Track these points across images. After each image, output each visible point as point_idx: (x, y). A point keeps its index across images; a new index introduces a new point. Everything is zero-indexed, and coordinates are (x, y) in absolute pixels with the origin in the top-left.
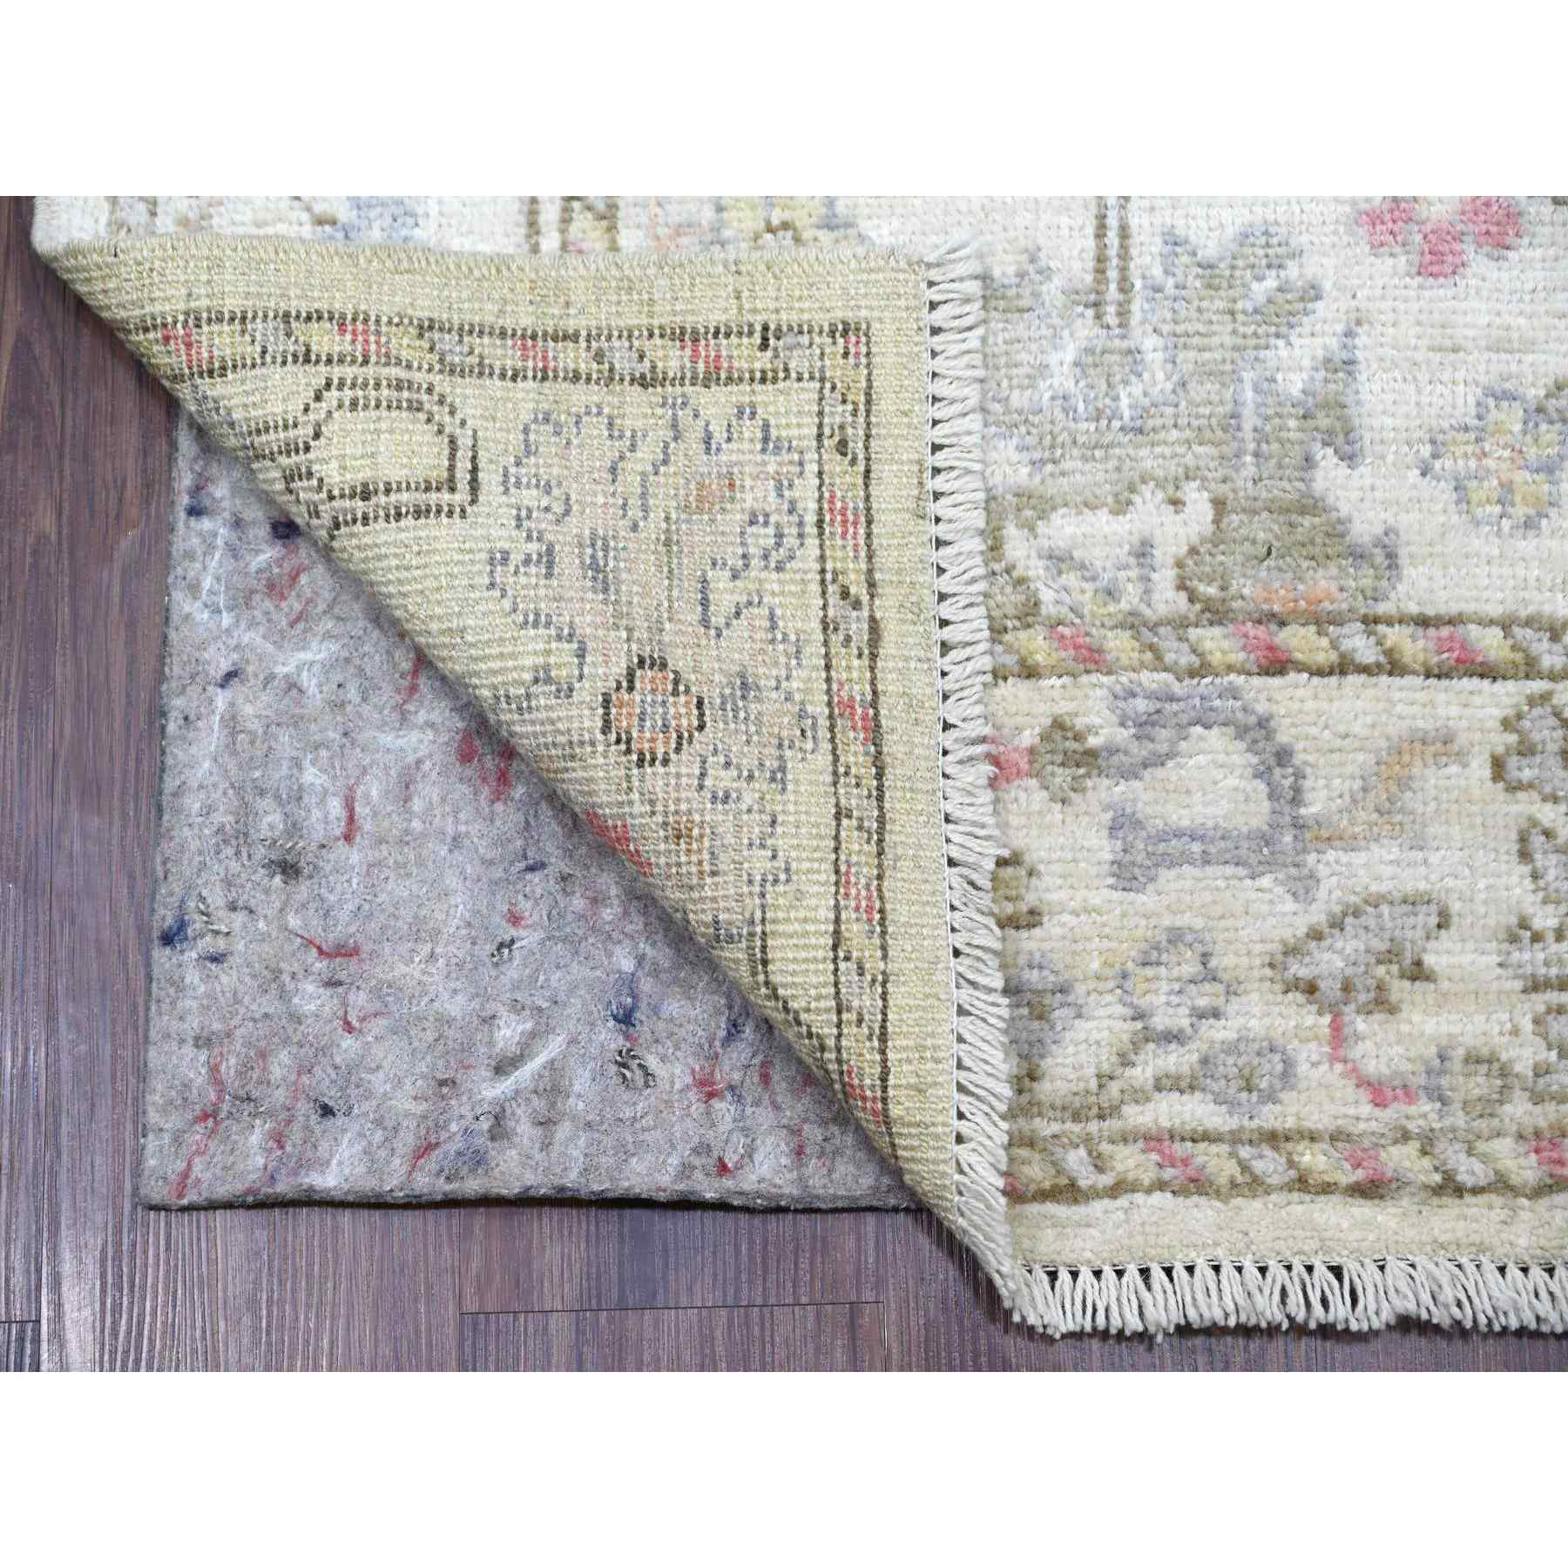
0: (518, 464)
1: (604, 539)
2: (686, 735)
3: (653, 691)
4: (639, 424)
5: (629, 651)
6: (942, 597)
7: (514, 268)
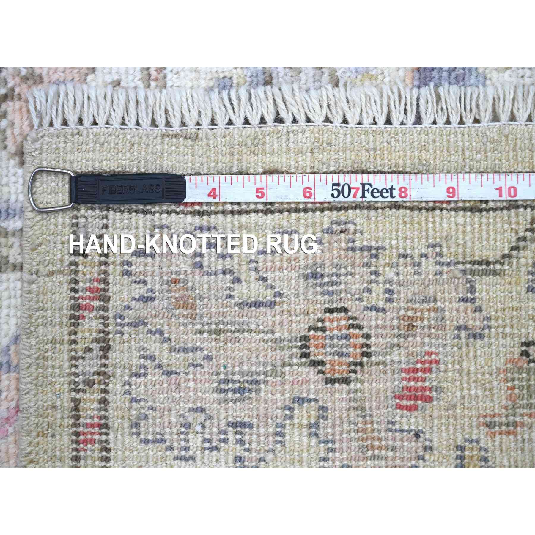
0: (172, 449)
1: (220, 382)
2: (351, 322)
3: (324, 346)
4: (136, 354)
5: (297, 364)
6: (247, 122)
7: (29, 449)
